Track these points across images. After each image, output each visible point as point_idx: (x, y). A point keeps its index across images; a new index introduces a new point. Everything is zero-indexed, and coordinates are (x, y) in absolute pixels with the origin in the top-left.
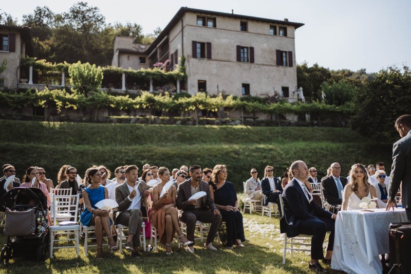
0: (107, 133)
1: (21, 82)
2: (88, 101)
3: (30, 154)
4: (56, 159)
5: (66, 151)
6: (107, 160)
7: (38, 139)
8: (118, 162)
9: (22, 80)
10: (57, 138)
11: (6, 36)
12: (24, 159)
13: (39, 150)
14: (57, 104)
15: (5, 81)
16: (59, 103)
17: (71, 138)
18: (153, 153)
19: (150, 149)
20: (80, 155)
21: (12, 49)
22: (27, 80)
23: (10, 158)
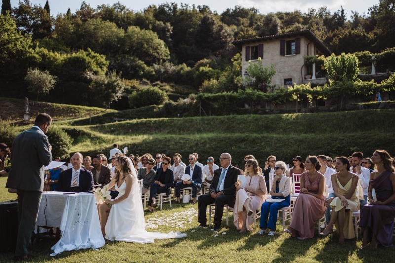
0: (335, 121)
1: (305, 79)
2: (331, 91)
3: (259, 143)
4: (278, 147)
5: (288, 139)
6: (321, 148)
7: (274, 130)
8: (329, 149)
9: (307, 77)
10: (289, 128)
11: (293, 42)
12: (254, 147)
13: (268, 139)
14: (307, 96)
15: (293, 80)
16: (309, 96)
17: (301, 128)
18: (370, 140)
19: (369, 135)
20: (298, 143)
21: (298, 52)
22: (310, 76)
23: (243, 146)
